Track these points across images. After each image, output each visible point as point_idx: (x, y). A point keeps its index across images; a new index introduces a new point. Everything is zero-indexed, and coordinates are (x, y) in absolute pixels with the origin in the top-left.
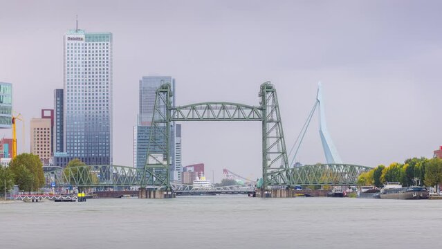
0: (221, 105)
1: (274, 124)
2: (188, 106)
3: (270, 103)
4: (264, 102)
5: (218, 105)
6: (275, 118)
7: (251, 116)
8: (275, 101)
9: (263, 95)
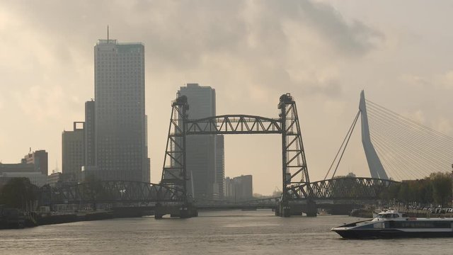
0: (239, 118)
1: (294, 137)
2: (204, 119)
3: (289, 115)
4: (283, 115)
5: (236, 118)
6: (295, 131)
7: (271, 129)
8: (295, 112)
9: (282, 107)
